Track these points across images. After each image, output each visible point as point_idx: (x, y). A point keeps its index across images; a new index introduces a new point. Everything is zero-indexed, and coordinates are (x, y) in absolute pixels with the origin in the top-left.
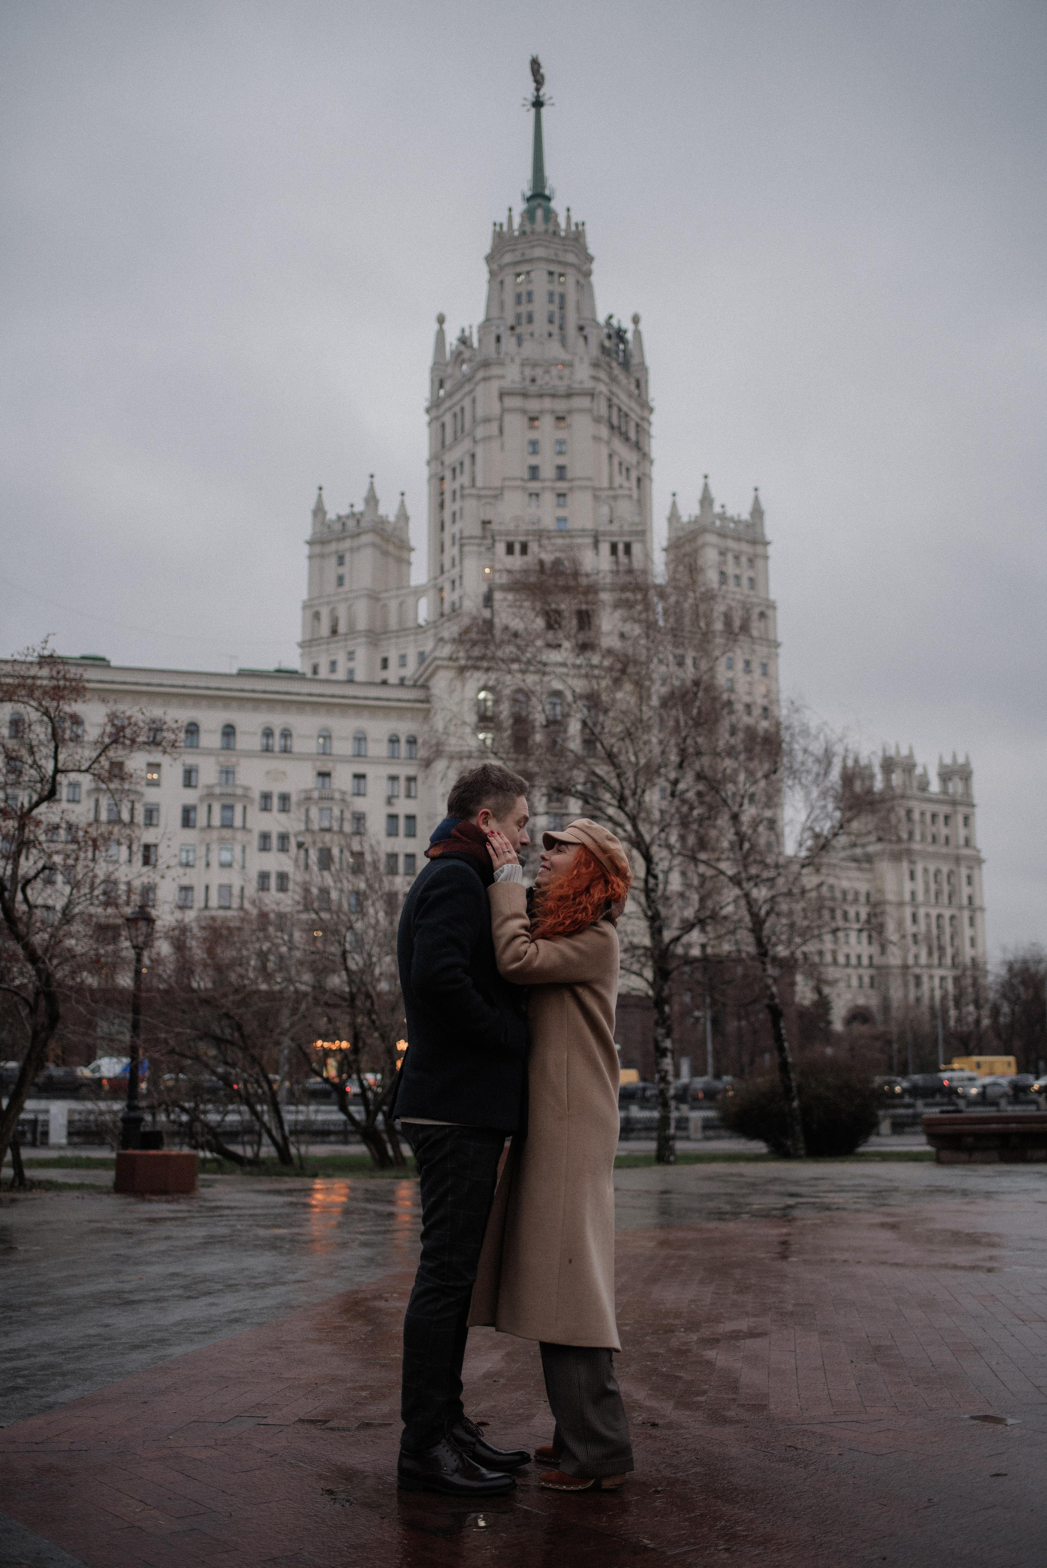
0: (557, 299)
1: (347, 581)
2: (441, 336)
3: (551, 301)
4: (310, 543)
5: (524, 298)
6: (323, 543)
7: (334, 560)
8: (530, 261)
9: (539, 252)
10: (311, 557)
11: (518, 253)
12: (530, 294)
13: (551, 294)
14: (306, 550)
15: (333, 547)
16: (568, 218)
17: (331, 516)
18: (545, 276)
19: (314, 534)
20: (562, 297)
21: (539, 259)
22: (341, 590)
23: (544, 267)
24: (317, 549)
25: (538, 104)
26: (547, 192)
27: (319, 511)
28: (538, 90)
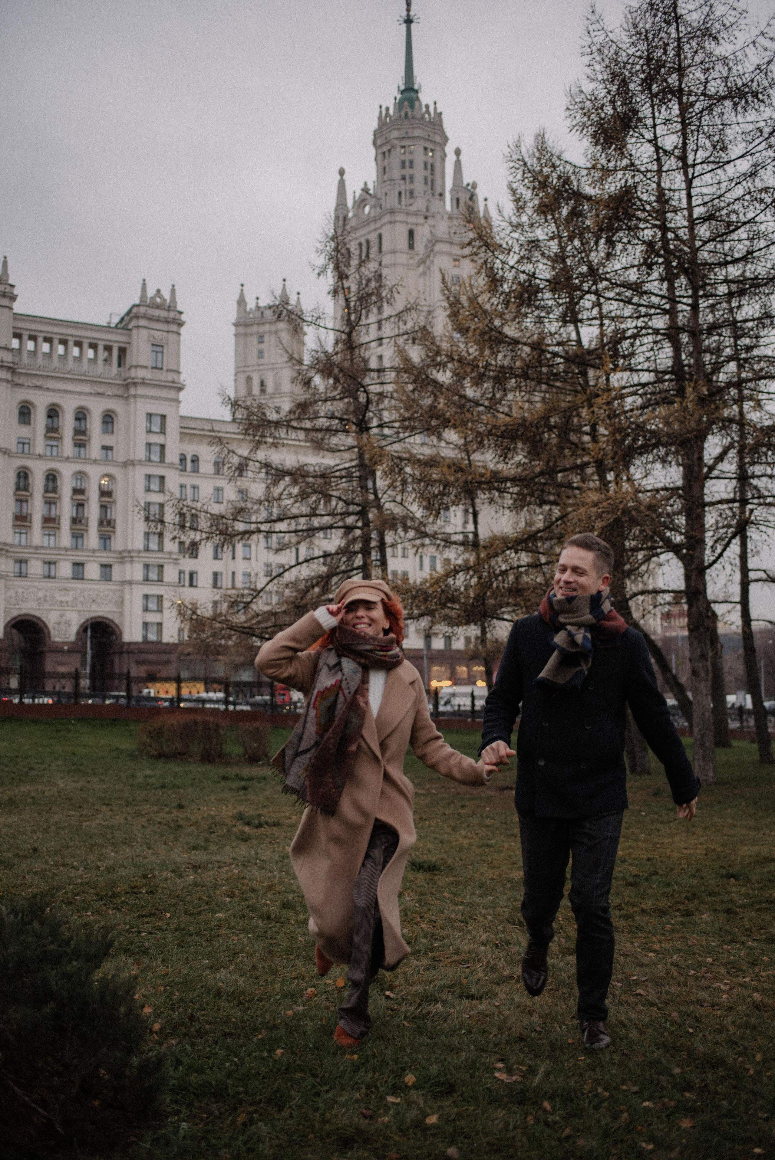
0: (429, 168)
1: (266, 355)
2: (342, 185)
3: (426, 168)
4: (236, 325)
5: (407, 164)
6: (246, 325)
7: (255, 338)
8: (413, 138)
9: (418, 133)
10: (236, 335)
11: (403, 131)
12: (411, 162)
13: (426, 164)
14: (233, 329)
15: (255, 329)
16: (435, 108)
17: (251, 305)
18: (422, 151)
19: (239, 318)
20: (432, 166)
21: (418, 137)
22: (261, 361)
23: (421, 144)
24: (242, 330)
25: (409, 21)
26: (416, 87)
27: (241, 302)
28: (408, 10)
